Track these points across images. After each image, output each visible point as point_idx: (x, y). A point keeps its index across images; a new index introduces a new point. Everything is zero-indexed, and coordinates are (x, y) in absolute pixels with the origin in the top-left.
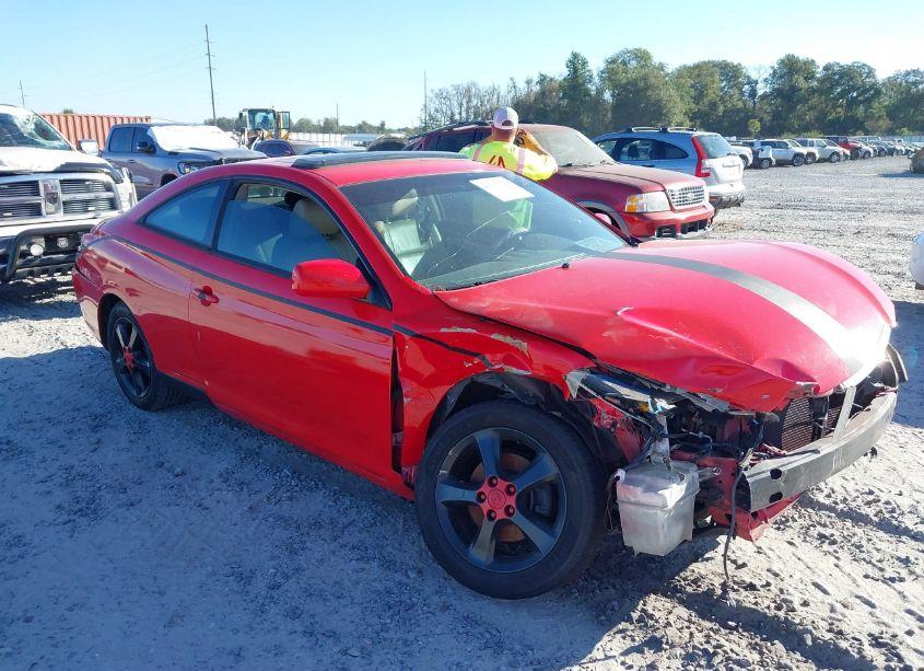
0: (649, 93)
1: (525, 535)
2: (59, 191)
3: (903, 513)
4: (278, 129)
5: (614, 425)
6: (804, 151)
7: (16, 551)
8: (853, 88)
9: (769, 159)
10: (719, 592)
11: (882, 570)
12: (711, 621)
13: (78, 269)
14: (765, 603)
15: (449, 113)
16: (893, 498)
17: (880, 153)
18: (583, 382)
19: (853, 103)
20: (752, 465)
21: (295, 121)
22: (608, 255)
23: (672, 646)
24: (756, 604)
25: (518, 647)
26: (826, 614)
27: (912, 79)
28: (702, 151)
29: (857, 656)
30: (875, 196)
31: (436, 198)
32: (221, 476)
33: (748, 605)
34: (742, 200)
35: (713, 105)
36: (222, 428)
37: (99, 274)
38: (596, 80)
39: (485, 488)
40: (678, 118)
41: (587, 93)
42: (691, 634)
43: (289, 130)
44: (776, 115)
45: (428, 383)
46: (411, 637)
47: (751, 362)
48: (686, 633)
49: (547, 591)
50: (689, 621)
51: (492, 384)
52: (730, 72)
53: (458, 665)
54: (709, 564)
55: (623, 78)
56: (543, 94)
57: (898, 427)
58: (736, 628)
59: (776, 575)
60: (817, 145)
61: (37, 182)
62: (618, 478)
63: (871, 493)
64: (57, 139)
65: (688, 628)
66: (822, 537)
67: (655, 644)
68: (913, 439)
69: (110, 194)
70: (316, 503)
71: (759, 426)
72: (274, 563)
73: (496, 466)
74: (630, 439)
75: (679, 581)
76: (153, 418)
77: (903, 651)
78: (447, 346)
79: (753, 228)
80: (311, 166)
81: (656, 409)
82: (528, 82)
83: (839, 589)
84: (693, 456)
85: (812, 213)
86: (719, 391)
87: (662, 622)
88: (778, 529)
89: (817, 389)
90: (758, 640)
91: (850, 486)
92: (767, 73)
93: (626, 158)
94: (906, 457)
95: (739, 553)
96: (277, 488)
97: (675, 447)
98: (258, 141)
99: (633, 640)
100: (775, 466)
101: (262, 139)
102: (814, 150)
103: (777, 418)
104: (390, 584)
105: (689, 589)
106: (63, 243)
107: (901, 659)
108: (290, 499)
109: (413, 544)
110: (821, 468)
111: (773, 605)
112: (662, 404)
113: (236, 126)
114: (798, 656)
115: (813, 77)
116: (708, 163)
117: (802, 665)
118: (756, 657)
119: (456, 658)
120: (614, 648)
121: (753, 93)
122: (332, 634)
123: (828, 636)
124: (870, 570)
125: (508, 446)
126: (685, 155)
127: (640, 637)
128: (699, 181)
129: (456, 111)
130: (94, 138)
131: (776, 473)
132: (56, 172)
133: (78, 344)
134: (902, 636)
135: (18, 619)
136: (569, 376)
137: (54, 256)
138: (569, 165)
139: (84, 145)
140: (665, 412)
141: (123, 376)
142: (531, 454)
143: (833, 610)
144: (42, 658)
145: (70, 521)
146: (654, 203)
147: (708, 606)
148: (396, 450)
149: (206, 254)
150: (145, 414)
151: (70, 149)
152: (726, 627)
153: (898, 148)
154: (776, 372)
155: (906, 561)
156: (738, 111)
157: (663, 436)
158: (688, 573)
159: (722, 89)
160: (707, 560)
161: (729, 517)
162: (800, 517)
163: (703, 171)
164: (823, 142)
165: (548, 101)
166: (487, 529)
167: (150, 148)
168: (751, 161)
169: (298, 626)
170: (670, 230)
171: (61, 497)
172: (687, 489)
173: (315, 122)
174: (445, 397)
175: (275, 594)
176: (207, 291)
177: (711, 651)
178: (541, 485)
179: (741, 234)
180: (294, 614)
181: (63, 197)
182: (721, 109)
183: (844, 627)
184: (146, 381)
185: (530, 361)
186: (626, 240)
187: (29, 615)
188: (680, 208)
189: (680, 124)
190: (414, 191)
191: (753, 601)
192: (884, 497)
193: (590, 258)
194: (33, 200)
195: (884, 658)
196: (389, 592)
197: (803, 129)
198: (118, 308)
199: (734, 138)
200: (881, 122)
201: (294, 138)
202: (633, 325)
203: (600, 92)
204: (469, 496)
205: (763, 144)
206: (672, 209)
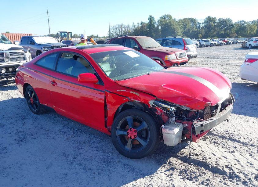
0: (171, 27)
1: (139, 142)
2: (9, 55)
3: (235, 136)
4: (68, 37)
5: (161, 114)
6: (213, 42)
7: (5, 151)
8: (227, 25)
9: (204, 45)
10: (188, 156)
11: (229, 150)
12: (187, 163)
13: (17, 76)
14: (200, 158)
15: (116, 32)
16: (233, 132)
17: (234, 43)
18: (153, 103)
19: (226, 29)
20: (196, 123)
21: (73, 35)
22: (160, 71)
23: (177, 169)
24: (198, 159)
25: (138, 171)
26: (215, 160)
27: (242, 23)
28: (185, 43)
29: (222, 170)
30: (231, 55)
31: (114, 57)
32: (58, 131)
33: (196, 159)
34: (196, 56)
35: (189, 30)
36: (58, 118)
37: (23, 78)
38: (157, 23)
39: (129, 131)
40: (179, 34)
41: (154, 27)
42: (182, 166)
43: (72, 37)
44: (206, 33)
45: (114, 105)
46: (111, 169)
47: (195, 98)
48: (180, 166)
49: (145, 157)
50: (181, 163)
51: (130, 104)
52: (193, 21)
53: (123, 175)
54: (186, 150)
55: (164, 23)
56: (142, 27)
57: (234, 115)
58: (193, 165)
59: (203, 152)
60: (217, 41)
61: (3, 53)
62: (162, 127)
63: (227, 131)
64: (8, 41)
65: (181, 165)
66: (215, 142)
67: (173, 169)
68: (239, 118)
69: (24, 56)
70: (84, 137)
71: (198, 114)
72: (74, 152)
73: (132, 125)
74: (165, 117)
75: (179, 154)
76: (39, 116)
77: (233, 169)
78: (119, 95)
79: (199, 64)
80: (81, 48)
81: (172, 110)
82: (138, 24)
83: (218, 155)
84: (181, 121)
85: (215, 59)
86: (187, 105)
87: (174, 164)
88: (204, 141)
89: (212, 104)
90: (198, 167)
91: (222, 130)
92: (203, 21)
93: (165, 45)
94: (237, 122)
95: (194, 147)
96: (74, 133)
97: (176, 119)
98: (63, 41)
99: (167, 168)
100: (202, 124)
101: (64, 40)
102: (216, 42)
103: (202, 112)
104: (105, 156)
105: (181, 156)
106: (11, 69)
107: (233, 170)
108: (77, 136)
109: (110, 146)
110: (213, 124)
111: (202, 159)
112: (173, 108)
113: (56, 36)
114: (208, 171)
115: (216, 22)
116: (187, 46)
117: (209, 173)
118: (197, 171)
119: (123, 174)
120: (162, 170)
121: (199, 27)
122: (91, 169)
123: (215, 166)
124: (226, 150)
125: (135, 120)
126: (181, 44)
127: (169, 167)
128: (185, 51)
129: (118, 32)
130: (18, 40)
131: (202, 125)
132: (9, 50)
133: (16, 97)
134: (234, 165)
135: (7, 168)
136: (150, 102)
137: (8, 73)
138: (149, 47)
139: (15, 42)
140: (174, 111)
141: (30, 105)
142: (141, 122)
143: (217, 160)
144: (15, 177)
145: (19, 143)
146: (172, 57)
147: (186, 159)
148: (106, 122)
149: (53, 72)
150: (36, 115)
151: (12, 43)
152: (190, 164)
153: (239, 41)
154: (201, 100)
155: (235, 148)
156: (196, 31)
157: (174, 116)
158: (181, 152)
159: (191, 26)
160: (186, 148)
161: (190, 137)
162: (209, 137)
163: (186, 48)
164: (218, 40)
165: (144, 29)
166: (130, 141)
167: (33, 43)
168: (199, 45)
169: (81, 167)
170: (177, 64)
171: (16, 137)
172: (180, 130)
173: (78, 35)
174: (118, 108)
175: (75, 160)
176: (54, 82)
177: (186, 170)
178: (143, 130)
179: (196, 65)
180: (80, 164)
181: (11, 57)
182: (191, 31)
183: (219, 163)
184: (37, 106)
185: (140, 98)
186: (164, 67)
187: (10, 166)
188: (179, 58)
189: (180, 35)
190: (108, 55)
191: (197, 158)
192: (230, 132)
193: (155, 72)
194: (2, 58)
195: (229, 170)
196: (105, 158)
197: (213, 37)
198: (29, 87)
199: (194, 39)
200: (234, 34)
201: (73, 40)
202: (166, 89)
203: (158, 27)
204: (125, 133)
205: (202, 41)
206: (177, 59)
